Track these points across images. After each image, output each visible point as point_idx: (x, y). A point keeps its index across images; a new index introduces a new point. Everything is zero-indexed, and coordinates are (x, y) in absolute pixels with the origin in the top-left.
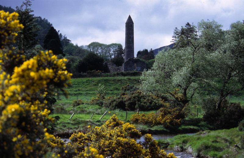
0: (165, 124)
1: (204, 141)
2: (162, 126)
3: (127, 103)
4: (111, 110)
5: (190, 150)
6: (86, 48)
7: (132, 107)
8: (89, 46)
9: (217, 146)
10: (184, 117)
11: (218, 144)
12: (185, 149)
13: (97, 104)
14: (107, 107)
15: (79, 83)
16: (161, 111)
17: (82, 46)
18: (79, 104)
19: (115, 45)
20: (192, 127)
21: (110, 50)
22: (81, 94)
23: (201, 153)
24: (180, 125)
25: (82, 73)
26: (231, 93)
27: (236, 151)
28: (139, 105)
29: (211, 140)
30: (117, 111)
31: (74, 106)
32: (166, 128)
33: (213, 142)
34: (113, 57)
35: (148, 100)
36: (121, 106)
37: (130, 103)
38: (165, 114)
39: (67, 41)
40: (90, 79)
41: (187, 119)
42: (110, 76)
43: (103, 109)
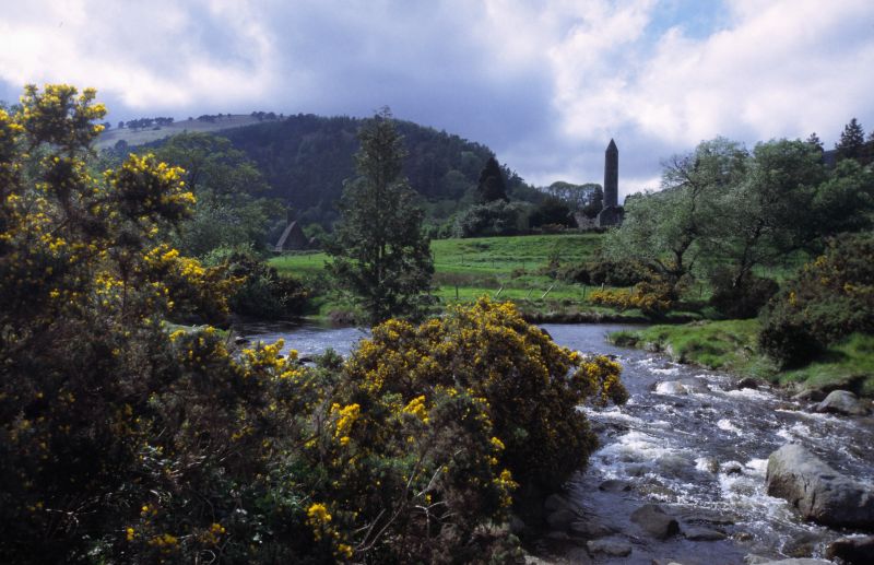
0: (643, 307)
1: (695, 336)
2: (639, 311)
3: (592, 274)
4: (567, 284)
5: (670, 350)
6: (546, 191)
7: (599, 280)
8: (551, 188)
9: (715, 346)
10: (677, 299)
11: (718, 343)
12: (663, 349)
13: (547, 274)
14: (562, 279)
15: (528, 244)
16: (639, 287)
17: (540, 188)
18: (519, 275)
19: (592, 185)
20: (688, 314)
21: (583, 194)
22: (530, 260)
23: (686, 356)
24: (668, 311)
25: (534, 229)
26: (761, 261)
27: (747, 356)
28: (611, 278)
29: (707, 336)
30: (577, 286)
31: (513, 277)
32: (645, 314)
33: (709, 339)
34: (587, 204)
35: (626, 270)
36: (583, 278)
37: (597, 274)
38: (645, 291)
39: (517, 181)
40: (546, 237)
41: (682, 301)
42: (577, 233)
43: (557, 282)
